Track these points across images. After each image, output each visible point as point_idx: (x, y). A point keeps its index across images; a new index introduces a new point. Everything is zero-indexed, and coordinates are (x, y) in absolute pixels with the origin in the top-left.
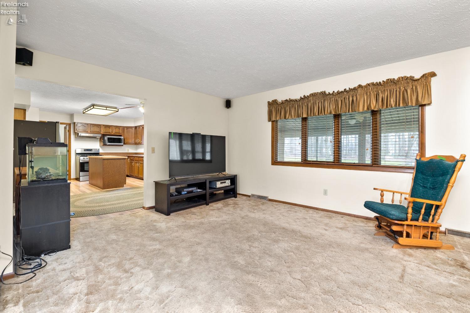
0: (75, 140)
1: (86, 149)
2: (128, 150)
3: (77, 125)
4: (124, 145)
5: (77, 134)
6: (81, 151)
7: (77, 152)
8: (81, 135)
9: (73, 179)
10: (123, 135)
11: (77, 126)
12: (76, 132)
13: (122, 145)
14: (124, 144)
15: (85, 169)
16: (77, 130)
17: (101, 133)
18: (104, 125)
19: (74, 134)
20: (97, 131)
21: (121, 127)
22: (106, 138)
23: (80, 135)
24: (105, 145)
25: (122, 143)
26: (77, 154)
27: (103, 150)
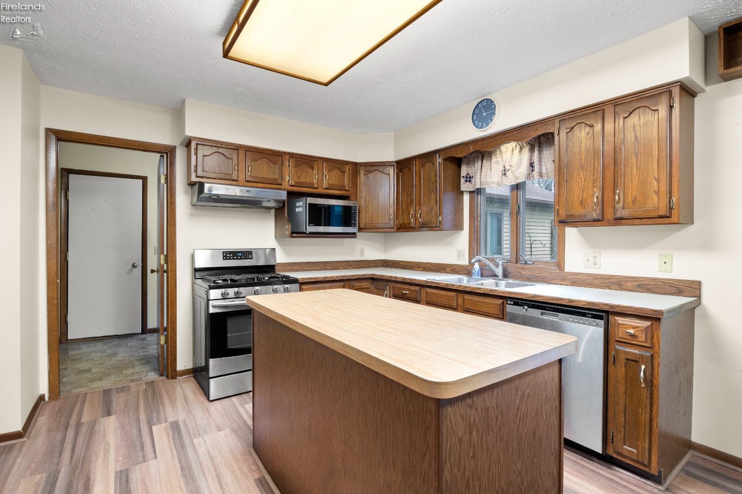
0: (191, 215)
1: (230, 253)
2: (362, 251)
3: (196, 149)
4: (358, 234)
5: (196, 187)
6: (213, 257)
7: (198, 265)
8: (214, 192)
9: (185, 372)
10: (352, 196)
11: (196, 154)
12: (194, 179)
13: (353, 235)
14: (360, 229)
15: (231, 345)
16: (196, 171)
17: (282, 187)
18: (292, 155)
19: (186, 192)
20: (270, 177)
21: (346, 163)
22: (301, 207)
23: (210, 190)
24: (296, 233)
25: (355, 225)
26: (196, 270)
27: (287, 253)
